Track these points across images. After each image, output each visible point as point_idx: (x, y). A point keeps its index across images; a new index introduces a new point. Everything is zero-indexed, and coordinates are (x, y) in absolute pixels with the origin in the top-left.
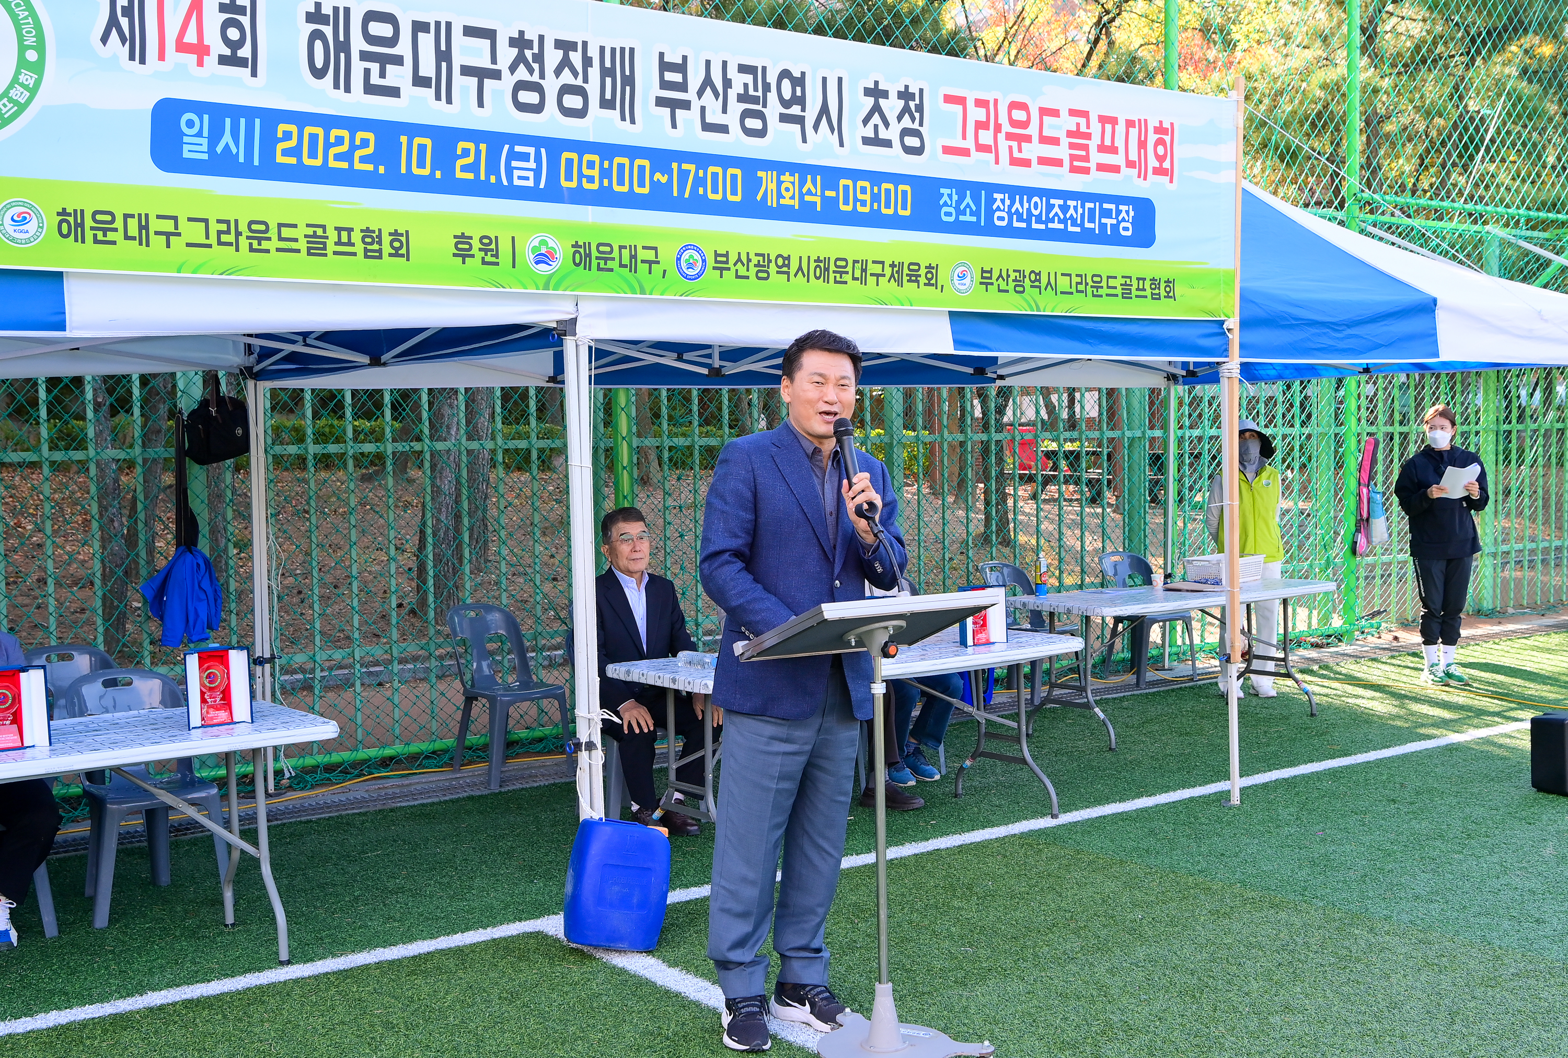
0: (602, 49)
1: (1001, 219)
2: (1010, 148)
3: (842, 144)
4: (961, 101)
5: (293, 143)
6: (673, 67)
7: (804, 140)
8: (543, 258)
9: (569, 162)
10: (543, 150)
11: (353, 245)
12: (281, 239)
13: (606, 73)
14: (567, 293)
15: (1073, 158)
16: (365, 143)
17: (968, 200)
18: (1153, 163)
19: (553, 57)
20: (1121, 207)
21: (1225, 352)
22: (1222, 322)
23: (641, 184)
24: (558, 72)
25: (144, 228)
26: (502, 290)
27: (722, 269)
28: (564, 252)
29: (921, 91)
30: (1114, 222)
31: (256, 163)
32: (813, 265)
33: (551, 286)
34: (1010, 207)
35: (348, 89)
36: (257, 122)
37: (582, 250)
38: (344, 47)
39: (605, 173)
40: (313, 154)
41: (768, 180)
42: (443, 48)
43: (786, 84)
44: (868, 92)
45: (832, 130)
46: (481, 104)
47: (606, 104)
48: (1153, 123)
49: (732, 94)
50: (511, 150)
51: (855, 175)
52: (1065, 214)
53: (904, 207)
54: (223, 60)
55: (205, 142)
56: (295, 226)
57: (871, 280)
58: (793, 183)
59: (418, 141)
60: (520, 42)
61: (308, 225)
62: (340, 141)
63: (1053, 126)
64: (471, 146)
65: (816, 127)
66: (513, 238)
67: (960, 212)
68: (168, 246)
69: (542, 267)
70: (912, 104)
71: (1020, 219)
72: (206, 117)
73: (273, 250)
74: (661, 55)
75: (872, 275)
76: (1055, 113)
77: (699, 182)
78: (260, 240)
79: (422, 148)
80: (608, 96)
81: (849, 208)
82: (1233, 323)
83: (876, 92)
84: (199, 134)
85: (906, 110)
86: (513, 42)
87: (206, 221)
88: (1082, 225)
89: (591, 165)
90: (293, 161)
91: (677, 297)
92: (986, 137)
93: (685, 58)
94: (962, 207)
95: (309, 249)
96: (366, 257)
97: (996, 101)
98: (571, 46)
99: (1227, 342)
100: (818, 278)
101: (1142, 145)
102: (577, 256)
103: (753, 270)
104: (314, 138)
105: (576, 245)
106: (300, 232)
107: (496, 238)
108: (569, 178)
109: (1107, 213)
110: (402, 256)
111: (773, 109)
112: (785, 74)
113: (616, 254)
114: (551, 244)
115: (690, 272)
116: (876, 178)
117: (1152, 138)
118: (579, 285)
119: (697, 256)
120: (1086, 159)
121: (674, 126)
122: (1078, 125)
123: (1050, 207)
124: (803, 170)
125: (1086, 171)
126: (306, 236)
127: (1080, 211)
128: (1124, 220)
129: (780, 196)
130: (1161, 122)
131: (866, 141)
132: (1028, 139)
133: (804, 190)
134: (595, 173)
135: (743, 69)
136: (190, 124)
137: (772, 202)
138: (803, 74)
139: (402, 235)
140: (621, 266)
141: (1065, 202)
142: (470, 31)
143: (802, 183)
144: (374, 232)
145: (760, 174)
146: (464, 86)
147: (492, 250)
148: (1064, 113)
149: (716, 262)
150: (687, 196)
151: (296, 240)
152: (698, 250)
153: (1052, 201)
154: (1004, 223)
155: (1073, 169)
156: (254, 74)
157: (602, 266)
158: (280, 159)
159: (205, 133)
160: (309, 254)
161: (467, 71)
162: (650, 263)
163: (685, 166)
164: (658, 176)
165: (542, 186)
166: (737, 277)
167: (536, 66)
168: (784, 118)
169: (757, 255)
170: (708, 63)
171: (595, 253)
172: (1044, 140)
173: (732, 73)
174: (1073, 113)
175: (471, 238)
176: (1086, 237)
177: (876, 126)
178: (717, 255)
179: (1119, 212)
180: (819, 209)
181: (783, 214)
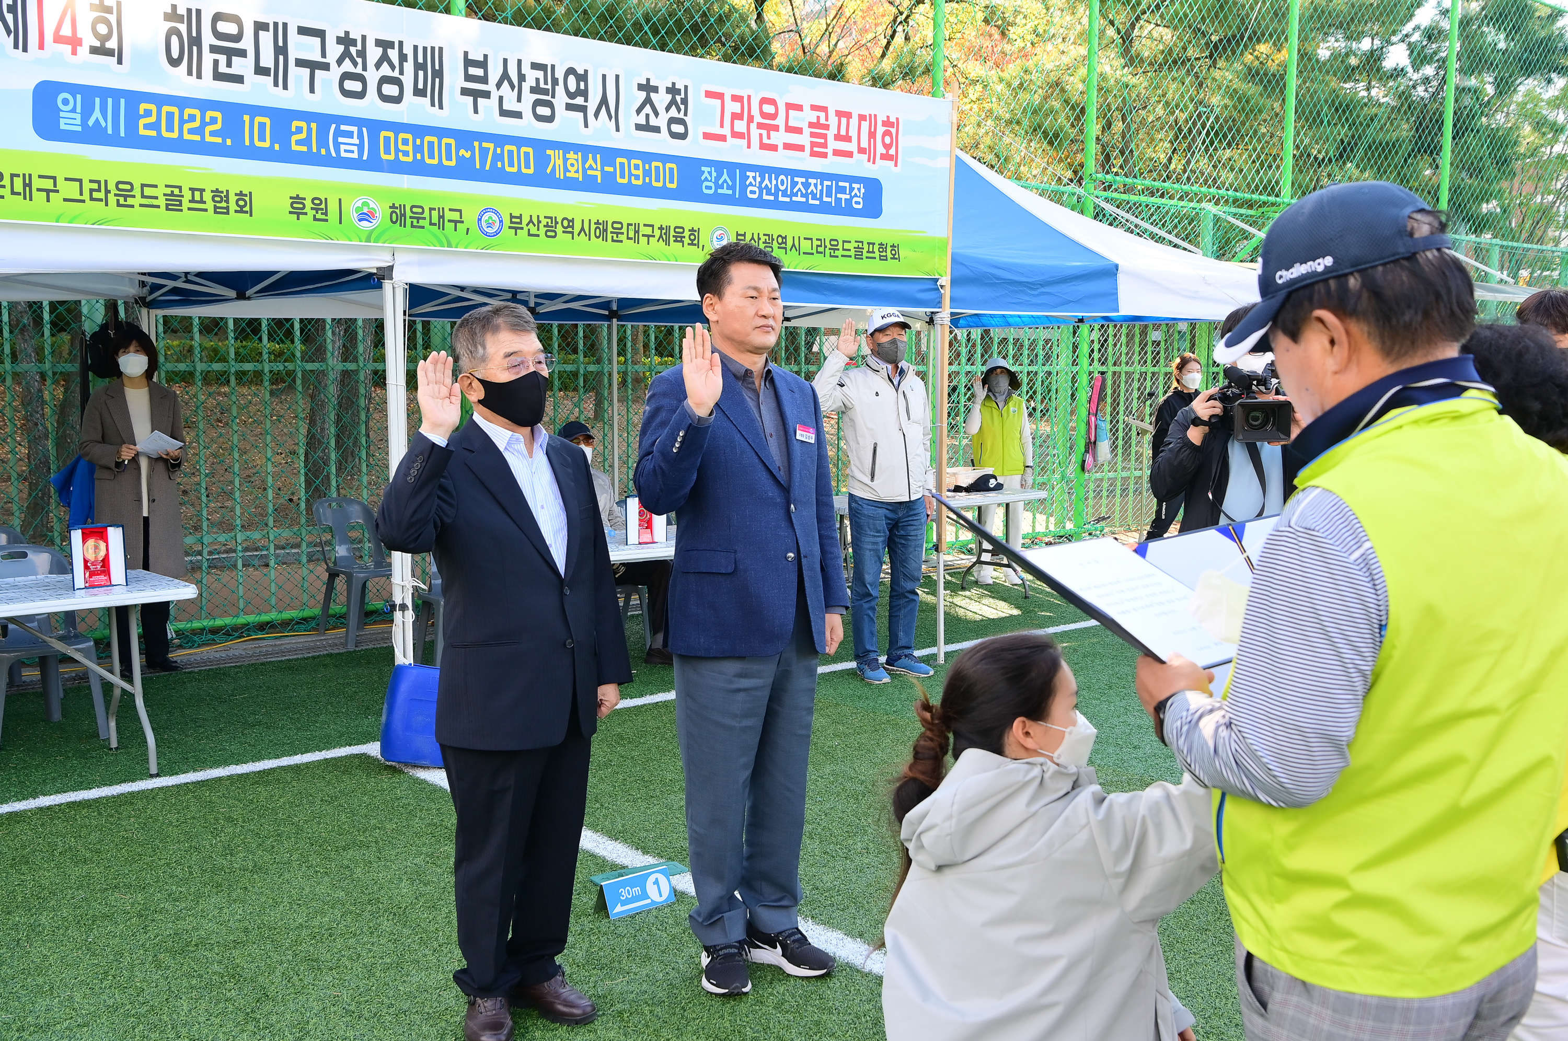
0: (416, 48)
1: (753, 192)
2: (761, 135)
3: (618, 129)
4: (720, 96)
5: (153, 119)
6: (476, 64)
7: (586, 126)
8: (366, 216)
9: (387, 139)
10: (364, 130)
11: (205, 202)
12: (143, 196)
13: (418, 67)
14: (385, 245)
15: (813, 144)
16: (214, 121)
17: (725, 176)
18: (881, 150)
19: (374, 53)
20: (854, 185)
21: (939, 304)
22: (937, 280)
23: (449, 158)
24: (378, 66)
25: (27, 185)
26: (330, 241)
27: (516, 229)
28: (382, 212)
29: (686, 87)
30: (848, 197)
31: (122, 134)
32: (593, 227)
33: (372, 239)
34: (761, 183)
35: (199, 76)
36: (123, 101)
37: (398, 211)
38: (196, 41)
39: (418, 149)
40: (170, 129)
41: (556, 158)
42: (281, 44)
43: (572, 80)
44: (641, 87)
45: (610, 117)
46: (312, 90)
47: (419, 92)
48: (881, 118)
49: (526, 87)
50: (337, 129)
51: (630, 154)
52: (806, 190)
53: (672, 182)
54: (94, 50)
55: (78, 117)
56: (156, 186)
57: (643, 240)
58: (577, 160)
59: (258, 119)
60: (346, 40)
61: (167, 186)
62: (192, 118)
63: (796, 118)
64: (303, 124)
65: (596, 115)
66: (340, 200)
67: (718, 186)
68: (48, 200)
69: (364, 223)
70: (678, 98)
71: (769, 193)
72: (79, 97)
73: (137, 206)
74: (466, 54)
75: (643, 235)
76: (799, 108)
77: (498, 157)
78: (125, 197)
79: (262, 126)
80: (421, 86)
81: (625, 181)
82: (945, 280)
83: (648, 88)
84: (74, 110)
85: (673, 102)
86: (339, 41)
87: (80, 181)
88: (821, 199)
89: (405, 142)
90: (153, 133)
91: (479, 251)
92: (740, 126)
93: (486, 56)
94: (720, 182)
95: (167, 205)
96: (216, 212)
97: (749, 97)
98: (391, 45)
99: (941, 296)
100: (598, 237)
101: (872, 135)
102: (394, 215)
103: (543, 230)
104: (170, 116)
105: (393, 207)
106: (160, 192)
107: (326, 199)
108: (388, 152)
109: (842, 190)
110: (246, 212)
111: (560, 100)
112: (571, 71)
113: (426, 214)
114: (372, 205)
115: (489, 230)
116: (647, 157)
117: (881, 130)
118: (396, 239)
119: (495, 217)
120: (825, 145)
121: (476, 111)
122: (818, 117)
123: (794, 184)
124: (585, 150)
125: (824, 155)
126: (165, 195)
127: (819, 187)
128: (856, 195)
129: (566, 170)
130: (888, 117)
131: (639, 127)
132: (776, 128)
133: (587, 166)
134: (409, 148)
135: (535, 66)
136: (66, 102)
137: (560, 174)
138: (586, 71)
139: (246, 195)
140: (431, 224)
141: (807, 180)
142: (303, 31)
143: (585, 160)
144: (222, 192)
145: (548, 152)
146: (298, 76)
147: (322, 209)
148: (807, 108)
149: (512, 222)
150: (487, 168)
151: (156, 198)
152: (496, 213)
153: (796, 179)
154: (755, 196)
155: (813, 154)
156: (120, 62)
157: (415, 223)
158: (142, 132)
159: (79, 109)
160: (167, 209)
161: (300, 63)
162: (456, 222)
163: (485, 145)
164: (462, 152)
165: (365, 158)
166: (530, 235)
167: (359, 60)
168: (569, 107)
169: (545, 217)
170: (505, 61)
171: (409, 214)
172: (789, 129)
173: (526, 69)
174: (814, 108)
175: (304, 199)
176: (824, 209)
177: (647, 116)
178: (512, 217)
179: (852, 189)
180: (599, 181)
181: (569, 184)
